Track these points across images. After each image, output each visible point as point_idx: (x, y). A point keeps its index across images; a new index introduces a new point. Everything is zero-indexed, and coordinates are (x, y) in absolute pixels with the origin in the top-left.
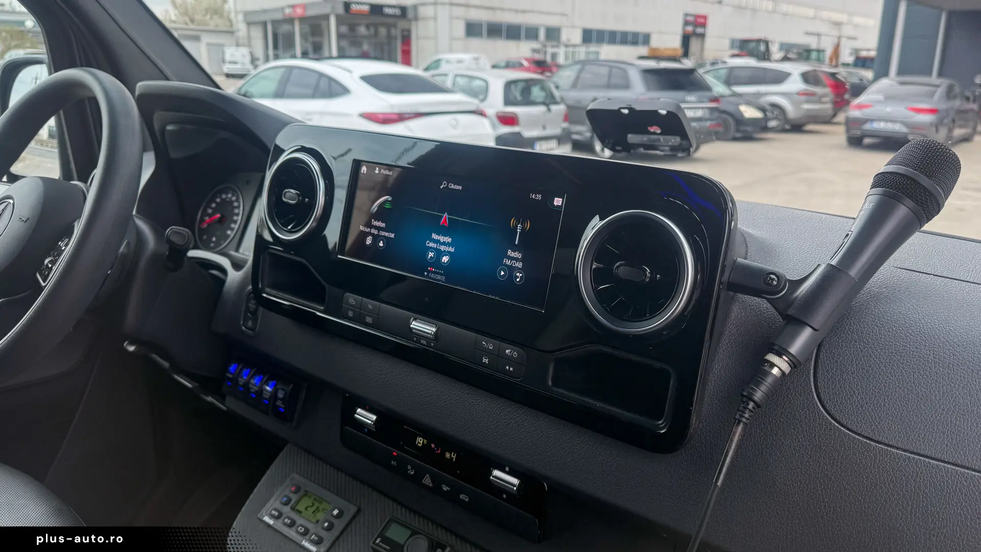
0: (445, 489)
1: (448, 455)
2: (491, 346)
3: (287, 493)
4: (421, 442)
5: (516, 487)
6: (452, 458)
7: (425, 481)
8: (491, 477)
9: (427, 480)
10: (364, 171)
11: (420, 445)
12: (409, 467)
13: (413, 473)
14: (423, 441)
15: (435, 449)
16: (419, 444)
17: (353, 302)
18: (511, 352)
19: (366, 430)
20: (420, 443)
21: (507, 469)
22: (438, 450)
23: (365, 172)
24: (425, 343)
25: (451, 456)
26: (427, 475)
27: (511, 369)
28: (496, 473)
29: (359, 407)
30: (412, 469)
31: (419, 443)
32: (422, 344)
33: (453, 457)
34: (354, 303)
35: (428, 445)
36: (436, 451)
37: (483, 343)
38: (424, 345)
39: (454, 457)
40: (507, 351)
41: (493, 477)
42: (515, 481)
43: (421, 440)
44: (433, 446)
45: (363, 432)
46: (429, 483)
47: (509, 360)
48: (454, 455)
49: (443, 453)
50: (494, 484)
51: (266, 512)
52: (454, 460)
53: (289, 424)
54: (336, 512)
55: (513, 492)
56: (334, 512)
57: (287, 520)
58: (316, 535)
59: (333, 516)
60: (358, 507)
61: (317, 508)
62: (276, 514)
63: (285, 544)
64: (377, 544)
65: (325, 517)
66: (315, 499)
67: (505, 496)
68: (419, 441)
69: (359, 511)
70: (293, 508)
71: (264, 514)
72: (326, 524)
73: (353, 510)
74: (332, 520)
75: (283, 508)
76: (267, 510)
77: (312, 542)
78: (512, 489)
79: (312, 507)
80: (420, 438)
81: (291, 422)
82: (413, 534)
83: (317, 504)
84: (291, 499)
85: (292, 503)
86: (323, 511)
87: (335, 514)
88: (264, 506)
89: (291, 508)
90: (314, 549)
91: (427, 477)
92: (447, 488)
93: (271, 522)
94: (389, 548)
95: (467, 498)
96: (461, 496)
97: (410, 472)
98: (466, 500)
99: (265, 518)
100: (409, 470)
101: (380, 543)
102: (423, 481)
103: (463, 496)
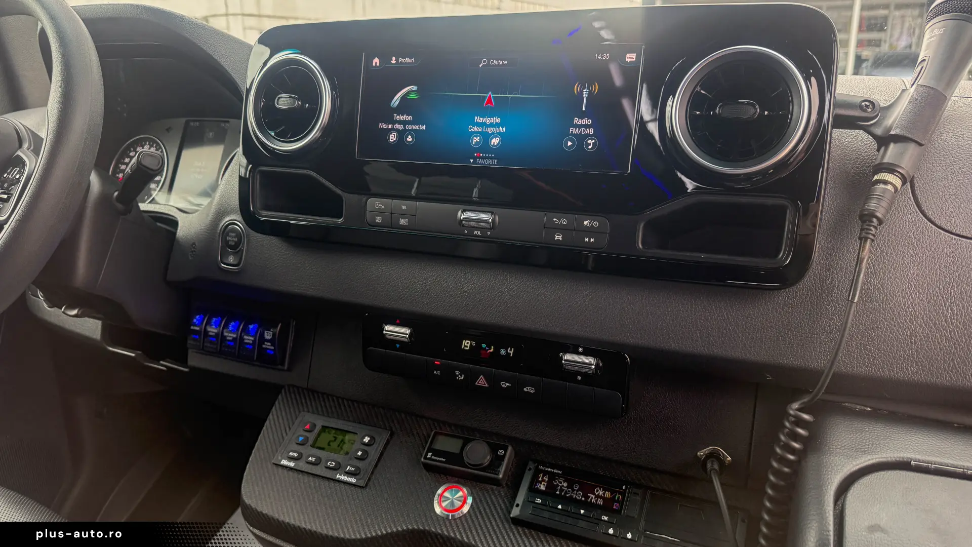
0: (504, 386)
1: (503, 352)
2: (565, 221)
3: (302, 432)
4: (469, 345)
5: (593, 365)
6: (508, 354)
7: (478, 383)
8: (563, 362)
9: (482, 382)
10: (376, 63)
11: (468, 348)
12: (457, 373)
13: (462, 378)
14: (471, 344)
15: (487, 348)
16: (466, 348)
17: (380, 207)
18: (590, 223)
19: (399, 346)
20: (467, 347)
21: (581, 350)
22: (490, 349)
23: (378, 65)
24: (479, 233)
25: (507, 352)
26: (481, 376)
27: (592, 240)
28: (568, 357)
29: (387, 324)
30: (461, 374)
31: (465, 346)
32: (476, 236)
34: (383, 207)
35: (478, 346)
36: (488, 350)
37: (555, 219)
38: (478, 236)
39: (512, 352)
40: (585, 223)
41: (565, 361)
42: (591, 360)
43: (468, 343)
44: (484, 346)
45: (396, 349)
46: (485, 384)
47: (590, 231)
48: (511, 350)
49: (497, 350)
50: (567, 367)
51: (281, 456)
52: (511, 355)
53: (280, 367)
54: (367, 439)
55: (590, 371)
56: (364, 440)
57: (310, 459)
58: (351, 466)
59: (365, 444)
60: (390, 430)
61: (342, 441)
62: (296, 455)
63: (315, 483)
64: (430, 459)
65: (355, 447)
66: (335, 433)
67: (579, 378)
68: (466, 344)
69: (392, 435)
70: (313, 446)
71: (280, 458)
72: (360, 453)
73: (386, 436)
74: (366, 448)
75: (300, 449)
76: (282, 454)
77: (349, 474)
78: (590, 368)
79: (335, 440)
80: (467, 341)
81: (283, 364)
82: (466, 442)
83: (340, 437)
84: (308, 438)
85: (311, 442)
86: (351, 442)
87: (367, 441)
88: (277, 451)
89: (311, 446)
90: (353, 480)
91: (481, 378)
92: (507, 384)
93: (292, 464)
94: (444, 460)
95: (533, 390)
96: (525, 389)
97: (459, 378)
98: (532, 392)
99: (282, 463)
100: (458, 376)
101: (433, 457)
102: (476, 384)
103: (527, 389)
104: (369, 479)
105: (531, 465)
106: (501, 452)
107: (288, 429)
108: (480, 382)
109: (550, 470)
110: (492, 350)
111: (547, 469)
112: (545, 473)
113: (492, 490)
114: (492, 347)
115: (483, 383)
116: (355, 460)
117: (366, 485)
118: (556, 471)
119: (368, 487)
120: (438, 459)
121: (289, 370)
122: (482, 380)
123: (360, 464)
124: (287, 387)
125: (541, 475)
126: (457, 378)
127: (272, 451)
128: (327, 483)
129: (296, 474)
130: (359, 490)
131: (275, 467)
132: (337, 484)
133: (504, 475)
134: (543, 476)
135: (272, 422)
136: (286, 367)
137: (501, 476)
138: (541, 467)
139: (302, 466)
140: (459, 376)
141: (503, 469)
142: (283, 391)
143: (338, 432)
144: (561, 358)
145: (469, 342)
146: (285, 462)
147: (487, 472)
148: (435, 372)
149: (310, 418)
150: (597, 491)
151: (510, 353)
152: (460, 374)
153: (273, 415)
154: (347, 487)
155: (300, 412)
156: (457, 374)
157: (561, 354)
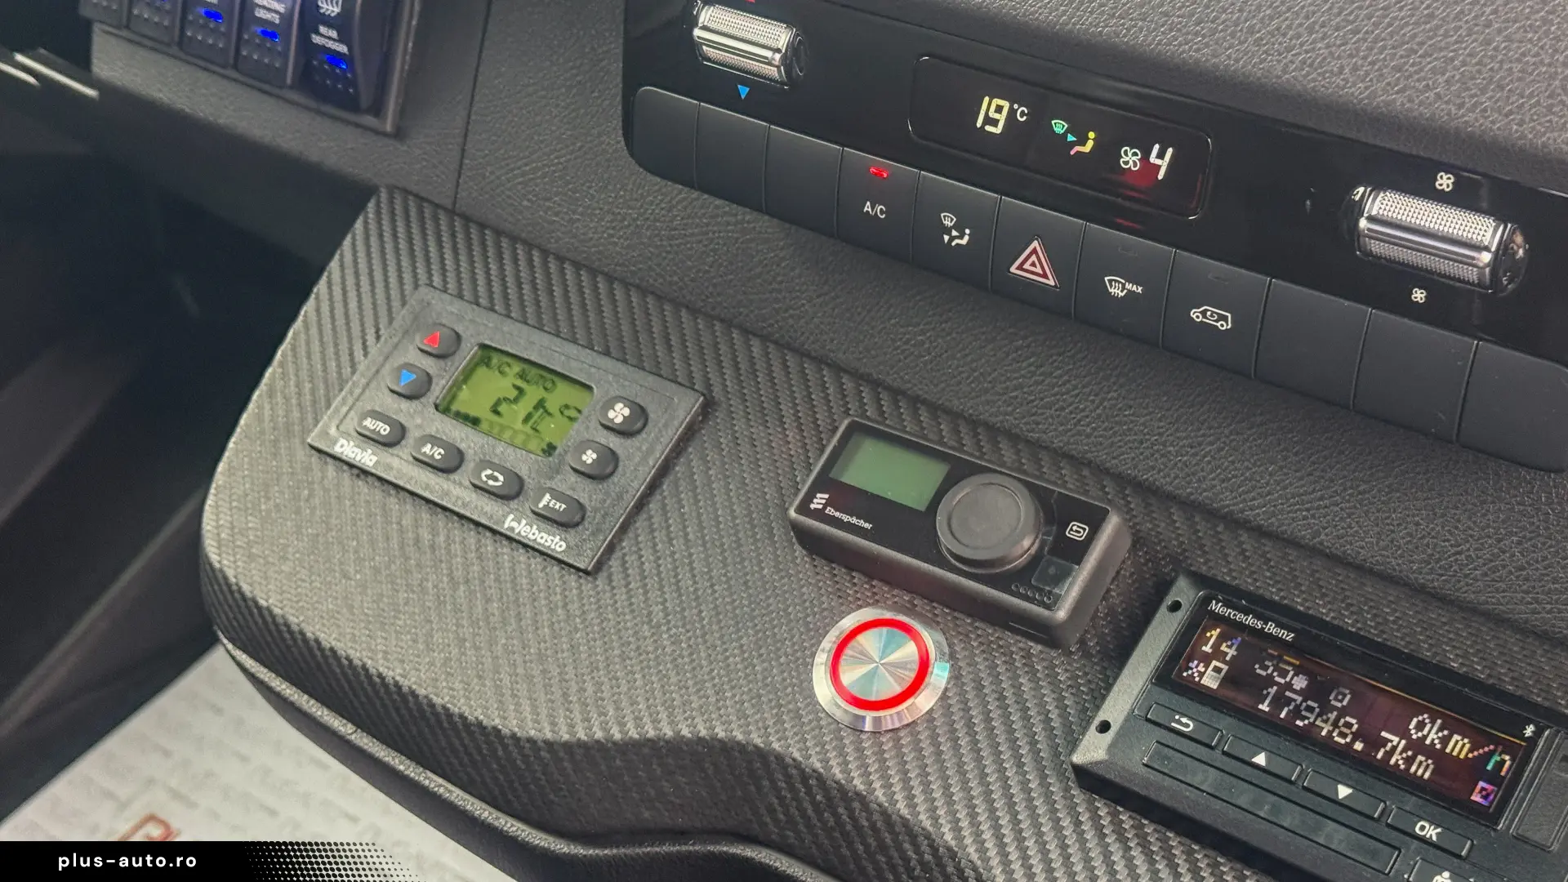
0: (1116, 291)
1: (1130, 159)
3: (413, 356)
4: (1002, 118)
5: (1487, 249)
6: (1151, 170)
7: (1020, 268)
8: (1363, 223)
11: (998, 130)
12: (948, 220)
13: (964, 241)
14: (1012, 112)
15: (1071, 138)
16: (989, 128)
19: (744, 91)
20: (995, 123)
21: (1446, 181)
22: (1083, 143)
25: (1145, 161)
26: (1035, 244)
28: (1386, 205)
30: (959, 227)
31: (988, 121)
33: (1158, 162)
35: (1038, 124)
36: (1073, 144)
39: (1164, 164)
41: (1371, 219)
42: (1480, 229)
43: (999, 109)
44: (1059, 126)
45: (733, 103)
46: (1045, 276)
48: (1161, 156)
49: (1107, 152)
50: (1376, 247)
51: (338, 427)
52: (1160, 177)
53: (369, 120)
54: (619, 413)
55: (1472, 274)
56: (611, 414)
57: (427, 449)
58: (557, 495)
59: (609, 428)
60: (703, 395)
61: (540, 404)
62: (384, 429)
63: (434, 533)
64: (819, 515)
65: (577, 431)
66: (522, 376)
67: (1419, 295)
68: (992, 114)
69: (708, 407)
70: (443, 408)
71: (333, 431)
72: (589, 457)
73: (685, 406)
74: (614, 442)
75: (404, 410)
76: (341, 421)
77: (545, 518)
78: (1470, 262)
79: (516, 400)
80: (997, 102)
81: (377, 109)
82: (958, 473)
83: (534, 393)
84: (429, 379)
85: (437, 391)
86: (567, 412)
87: (619, 420)
88: (328, 406)
89: (437, 407)
90: (555, 542)
91: (1034, 251)
92: (1129, 286)
93: (367, 458)
94: (867, 526)
95: (1225, 318)
96: (1195, 314)
97: (952, 239)
98: (1223, 326)
99: (337, 450)
100: (948, 231)
101: (830, 511)
102: (1013, 269)
103: (1204, 313)
104: (611, 549)
105: (1184, 592)
106: (1077, 531)
107: (371, 339)
108: (1027, 266)
109: (1250, 620)
110: (1088, 147)
111: (1240, 617)
112: (1232, 629)
113: (1028, 655)
114: (1092, 135)
115: (1038, 270)
116: (573, 478)
117: (599, 566)
118: (1271, 628)
119: (603, 575)
120: (846, 518)
121: (399, 134)
122: (1034, 258)
123: (585, 492)
124: (384, 195)
125: (1215, 633)
126: (946, 238)
127: (314, 402)
128: (472, 537)
129: (378, 494)
130: (572, 579)
131: (315, 458)
132: (505, 549)
133: (1076, 611)
134: (1222, 638)
135: (325, 308)
136: (389, 128)
137: (1062, 614)
138: (1217, 607)
139: (398, 466)
140: (954, 233)
141: (1072, 591)
142: (371, 206)
143: (534, 371)
144: (1357, 209)
145: (1006, 104)
146: (347, 449)
147: (1013, 594)
148: (868, 208)
149: (449, 310)
150: (1421, 726)
151: (1159, 167)
152: (955, 227)
153: (330, 284)
154: (537, 562)
155: (416, 286)
156: (948, 223)
157: (1361, 189)
